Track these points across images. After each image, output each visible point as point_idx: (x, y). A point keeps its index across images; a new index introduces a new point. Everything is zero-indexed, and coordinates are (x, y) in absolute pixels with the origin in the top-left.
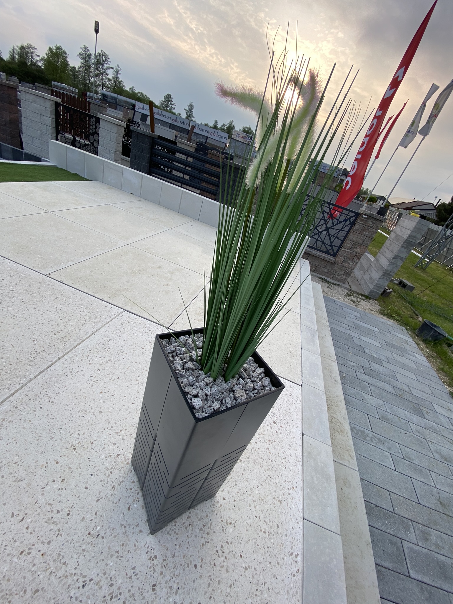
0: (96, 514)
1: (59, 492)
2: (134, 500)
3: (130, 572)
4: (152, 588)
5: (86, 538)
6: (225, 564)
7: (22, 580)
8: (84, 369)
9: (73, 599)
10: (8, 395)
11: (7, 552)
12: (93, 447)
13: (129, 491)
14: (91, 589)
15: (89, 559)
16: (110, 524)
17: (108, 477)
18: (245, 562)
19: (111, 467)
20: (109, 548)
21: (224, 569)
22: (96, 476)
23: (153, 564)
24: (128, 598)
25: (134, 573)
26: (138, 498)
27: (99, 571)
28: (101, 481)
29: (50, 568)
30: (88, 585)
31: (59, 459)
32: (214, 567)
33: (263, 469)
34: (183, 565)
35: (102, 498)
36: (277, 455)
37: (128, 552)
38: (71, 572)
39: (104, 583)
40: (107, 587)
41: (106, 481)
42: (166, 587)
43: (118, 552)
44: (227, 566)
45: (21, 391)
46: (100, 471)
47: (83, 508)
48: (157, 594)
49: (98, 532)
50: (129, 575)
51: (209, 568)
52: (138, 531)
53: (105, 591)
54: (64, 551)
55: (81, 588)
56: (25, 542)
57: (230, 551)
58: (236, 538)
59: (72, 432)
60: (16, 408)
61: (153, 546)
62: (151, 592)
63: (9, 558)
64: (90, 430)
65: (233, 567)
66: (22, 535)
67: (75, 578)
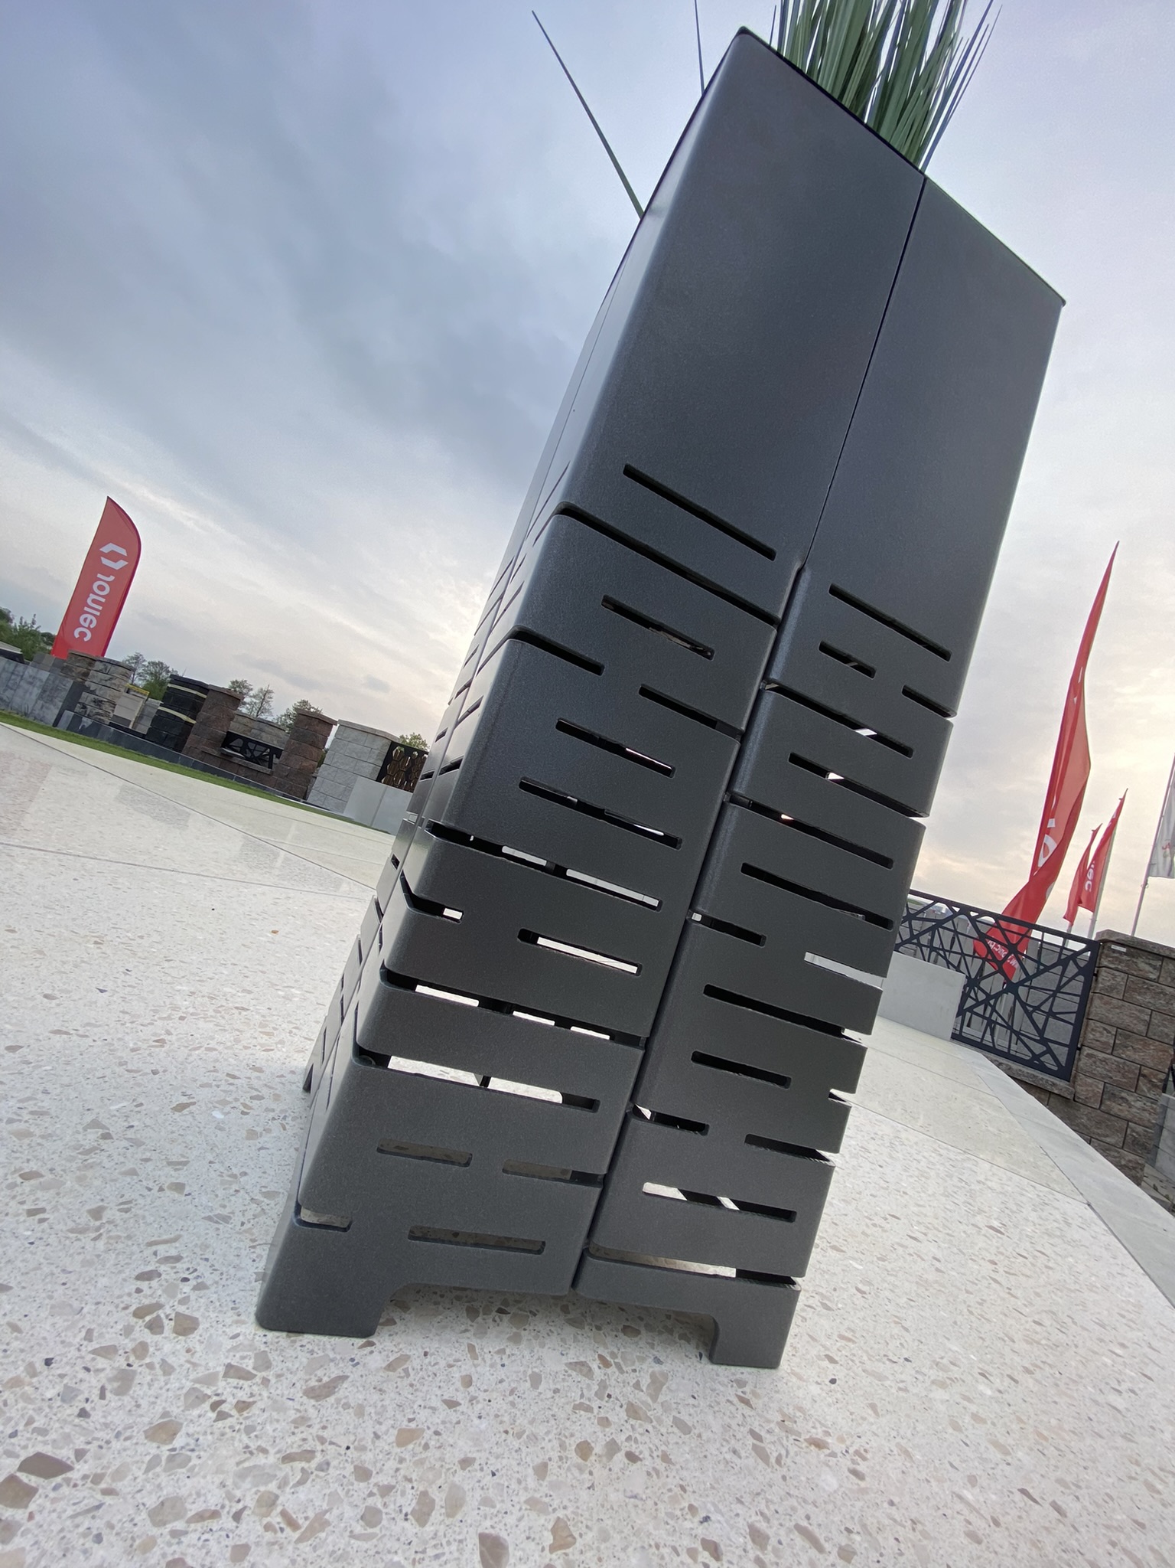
12: (165, 966)
28: (124, 1012)
35: (83, 1036)
58: (886, 1542)
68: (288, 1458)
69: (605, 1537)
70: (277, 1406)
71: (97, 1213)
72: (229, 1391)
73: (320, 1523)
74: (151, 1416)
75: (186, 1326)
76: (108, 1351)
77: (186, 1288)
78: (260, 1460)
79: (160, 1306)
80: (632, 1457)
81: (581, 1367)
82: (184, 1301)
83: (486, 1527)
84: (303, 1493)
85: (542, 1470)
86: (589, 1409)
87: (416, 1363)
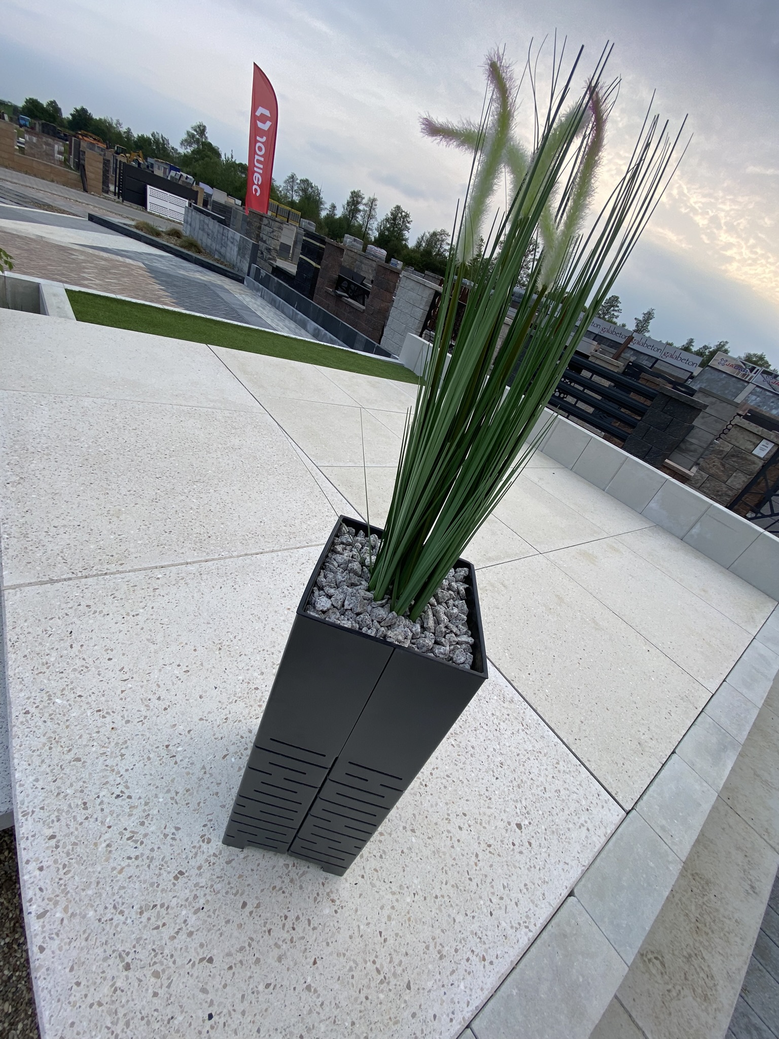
0: (189, 731)
1: (175, 680)
2: (236, 753)
3: (170, 830)
4: (177, 872)
5: (161, 747)
6: (284, 946)
7: (78, 737)
8: (288, 575)
9: (99, 801)
10: (203, 559)
11: (89, 700)
12: (239, 660)
13: (239, 737)
14: (122, 807)
15: (145, 772)
16: (193, 756)
17: (230, 703)
18: (314, 977)
19: (240, 695)
20: (173, 781)
21: (276, 952)
22: (219, 693)
23: (200, 847)
24: (145, 857)
25: (173, 834)
26: (242, 754)
27: (143, 796)
28: (220, 702)
29: (107, 748)
30: (123, 800)
31: (199, 648)
32: (267, 933)
33: (444, 877)
34: (232, 885)
35: (207, 720)
36: (489, 880)
37: (187, 804)
38: (120, 769)
39: (138, 812)
40: (137, 821)
41: (224, 706)
42: (191, 891)
43: (177, 793)
44: (285, 953)
45: (216, 562)
46: (227, 690)
47: (183, 714)
48: (176, 887)
49: (177, 752)
50: (167, 831)
51: (259, 927)
52: (215, 791)
53: (131, 823)
54: (133, 742)
55: (114, 796)
56: (110, 703)
57: (303, 938)
58: (327, 930)
59: (230, 630)
60: (201, 574)
61: (216, 824)
62: (171, 876)
63: (86, 706)
64: (248, 640)
65: (292, 964)
66: (113, 694)
67: (119, 780)
68: (218, 877)
69: (266, 908)
70: (220, 865)
71: (199, 804)
72: (212, 859)
73: (219, 892)
74: (198, 864)
75: (209, 841)
76: (194, 847)
77: (211, 830)
78: (214, 877)
79: (205, 835)
80: (283, 892)
81: (287, 866)
82: (210, 834)
83: (245, 900)
84: (219, 885)
85: (262, 891)
86: (281, 878)
87: (249, 858)
